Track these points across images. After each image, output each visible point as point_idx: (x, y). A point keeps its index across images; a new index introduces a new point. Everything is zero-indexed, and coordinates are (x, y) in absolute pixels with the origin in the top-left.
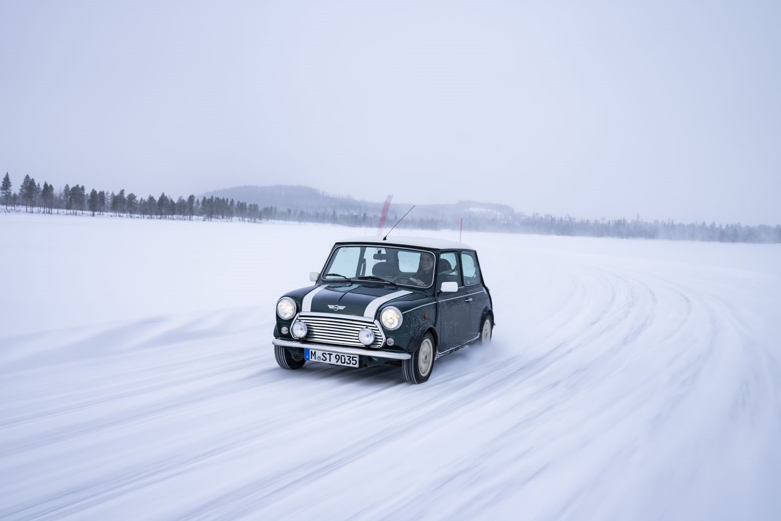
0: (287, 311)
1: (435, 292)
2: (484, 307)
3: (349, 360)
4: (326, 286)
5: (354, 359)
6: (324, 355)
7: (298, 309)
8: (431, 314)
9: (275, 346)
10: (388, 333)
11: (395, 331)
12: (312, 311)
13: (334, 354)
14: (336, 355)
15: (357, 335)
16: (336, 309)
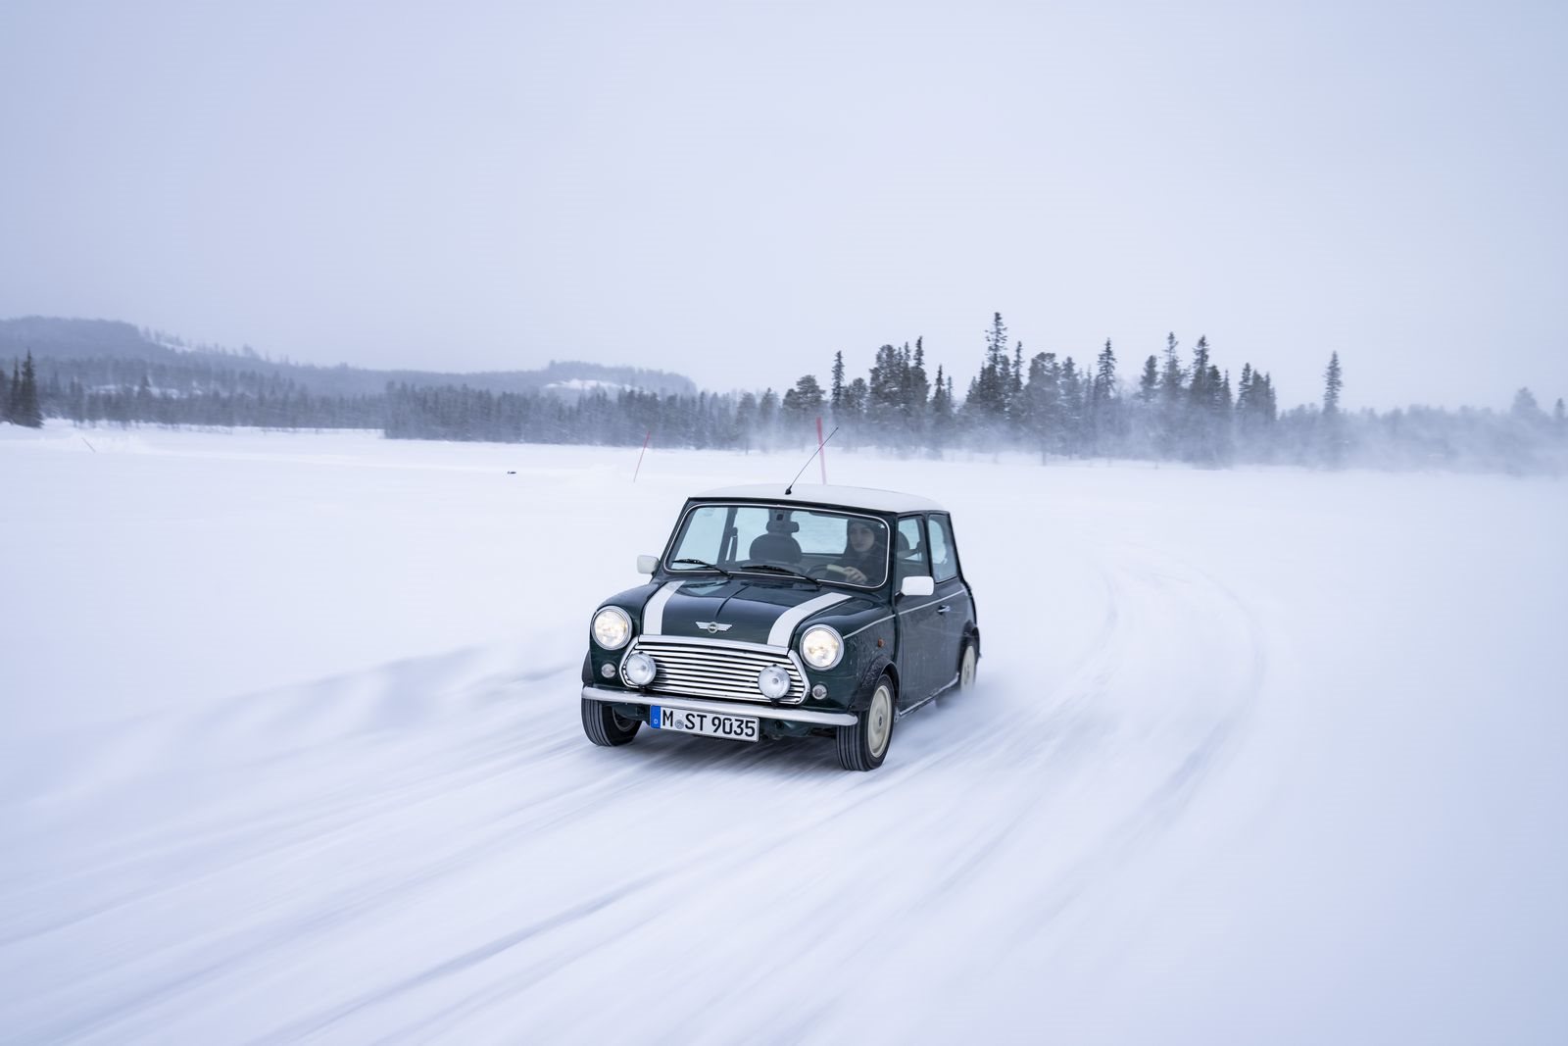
0: (612, 633)
1: (891, 596)
2: (966, 619)
3: (739, 726)
4: (678, 584)
5: (750, 725)
6: (690, 717)
7: (637, 630)
8: (887, 640)
9: (584, 701)
10: (814, 675)
11: (828, 671)
12: (664, 632)
13: (710, 717)
14: (714, 719)
15: (756, 679)
16: (712, 630)
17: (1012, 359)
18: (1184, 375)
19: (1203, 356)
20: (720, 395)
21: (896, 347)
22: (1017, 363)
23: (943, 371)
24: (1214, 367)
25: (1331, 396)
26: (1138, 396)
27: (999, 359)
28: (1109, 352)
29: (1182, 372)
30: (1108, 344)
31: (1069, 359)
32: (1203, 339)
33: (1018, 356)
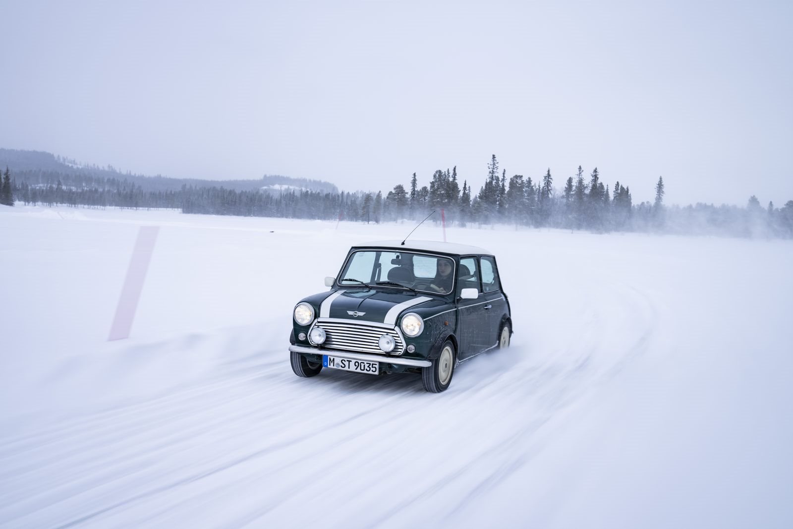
0: (304, 316)
1: (455, 299)
2: (503, 314)
3: (368, 367)
4: (343, 291)
5: (374, 366)
6: (343, 361)
7: (317, 315)
8: (451, 321)
9: (291, 353)
10: (409, 340)
11: (416, 337)
12: (331, 316)
13: (353, 361)
14: (355, 362)
15: (377, 342)
16: (356, 315)
17: (501, 178)
18: (587, 187)
19: (596, 178)
20: (351, 193)
21: (443, 171)
22: (503, 180)
23: (467, 184)
24: (601, 183)
25: (659, 199)
26: (563, 197)
27: (494, 178)
28: (549, 175)
29: (585, 186)
30: (549, 171)
31: (529, 178)
32: (596, 169)
33: (504, 176)
